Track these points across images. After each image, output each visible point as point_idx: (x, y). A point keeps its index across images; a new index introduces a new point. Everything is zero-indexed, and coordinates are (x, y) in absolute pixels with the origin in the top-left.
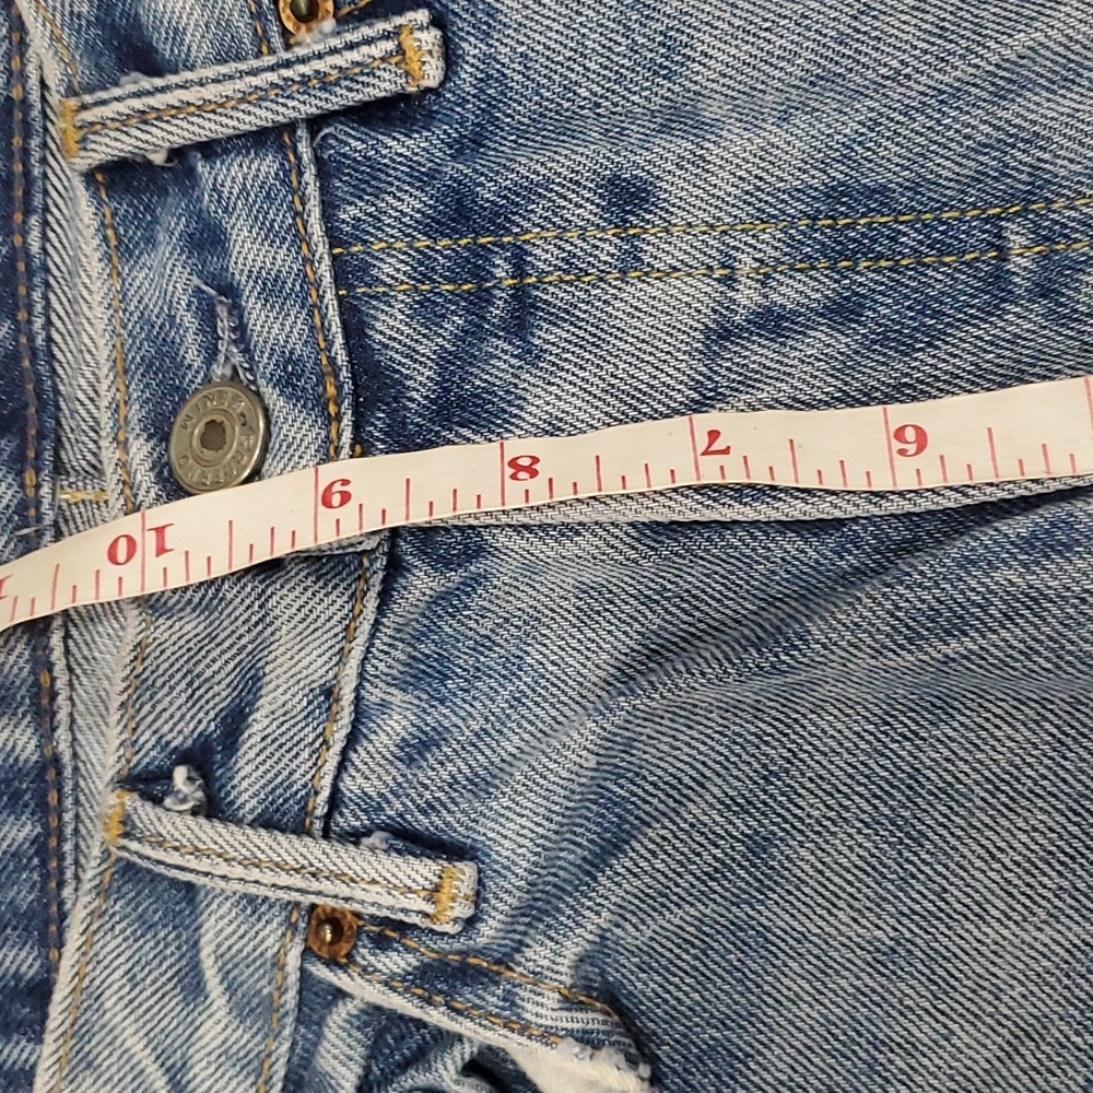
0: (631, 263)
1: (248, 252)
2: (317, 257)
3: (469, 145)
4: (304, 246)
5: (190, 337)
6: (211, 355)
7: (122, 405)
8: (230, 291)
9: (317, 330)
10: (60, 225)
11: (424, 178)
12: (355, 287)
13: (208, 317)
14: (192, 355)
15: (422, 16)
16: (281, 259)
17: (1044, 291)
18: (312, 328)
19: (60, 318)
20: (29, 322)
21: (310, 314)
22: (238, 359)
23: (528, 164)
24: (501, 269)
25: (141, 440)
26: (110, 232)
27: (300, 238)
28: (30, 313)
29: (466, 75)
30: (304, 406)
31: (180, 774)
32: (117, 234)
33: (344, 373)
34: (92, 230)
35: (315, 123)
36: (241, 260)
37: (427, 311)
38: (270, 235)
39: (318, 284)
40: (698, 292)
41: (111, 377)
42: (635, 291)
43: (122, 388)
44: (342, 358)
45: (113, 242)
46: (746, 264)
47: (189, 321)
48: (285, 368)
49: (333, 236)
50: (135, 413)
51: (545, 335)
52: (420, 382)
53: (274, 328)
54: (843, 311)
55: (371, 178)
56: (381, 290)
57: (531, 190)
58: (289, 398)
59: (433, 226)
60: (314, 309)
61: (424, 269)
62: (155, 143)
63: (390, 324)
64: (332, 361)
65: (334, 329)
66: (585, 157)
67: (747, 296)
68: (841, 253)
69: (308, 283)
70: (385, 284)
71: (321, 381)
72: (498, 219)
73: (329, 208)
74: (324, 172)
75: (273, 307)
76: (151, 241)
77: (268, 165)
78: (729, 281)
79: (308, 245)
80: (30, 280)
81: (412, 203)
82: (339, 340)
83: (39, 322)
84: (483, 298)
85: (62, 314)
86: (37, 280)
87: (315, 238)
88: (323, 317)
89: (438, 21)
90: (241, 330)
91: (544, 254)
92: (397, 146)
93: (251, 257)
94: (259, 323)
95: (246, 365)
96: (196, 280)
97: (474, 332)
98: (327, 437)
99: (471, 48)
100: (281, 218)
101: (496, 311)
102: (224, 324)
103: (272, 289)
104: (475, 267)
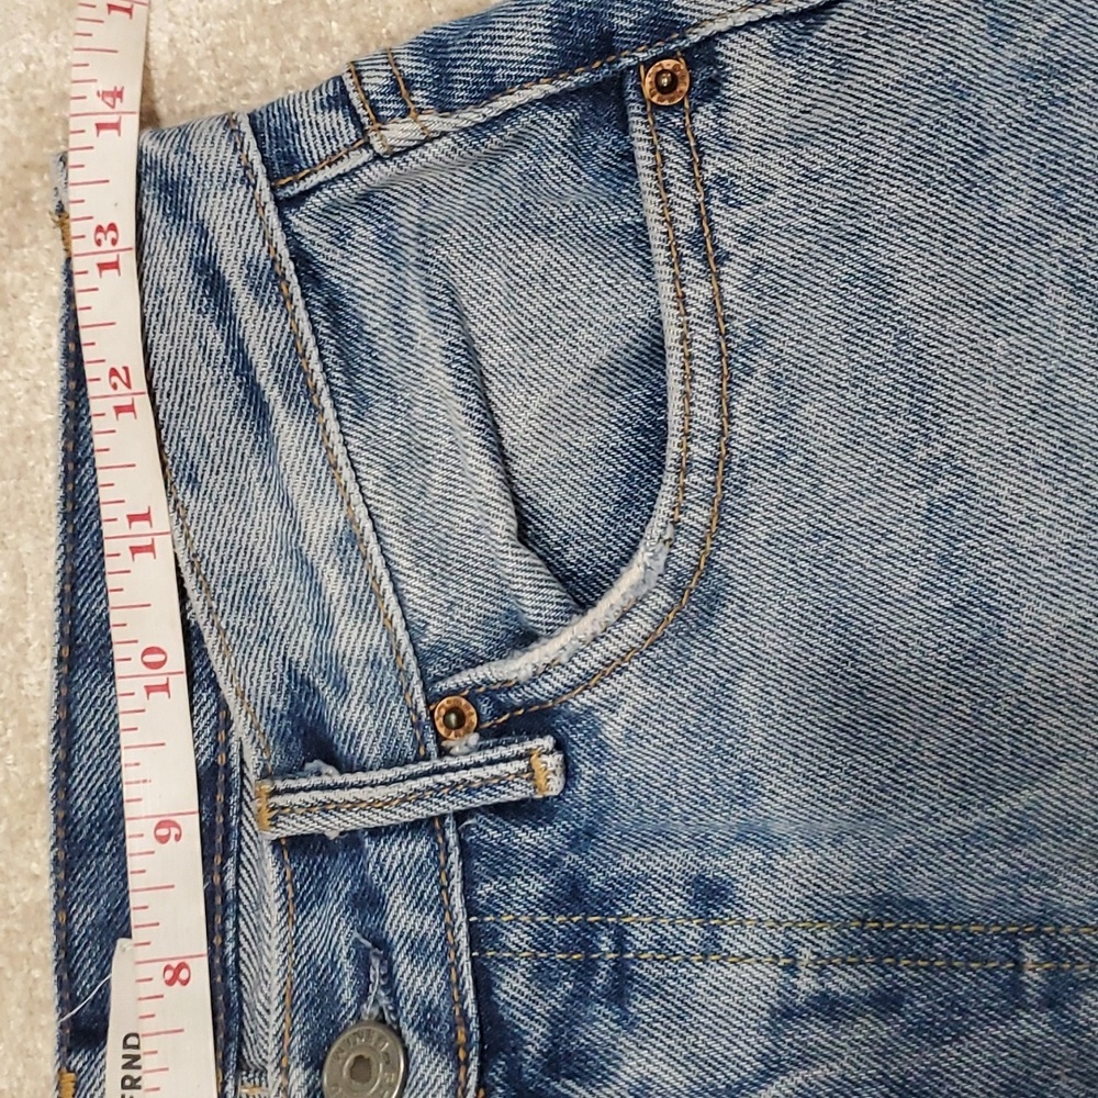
0: (711, 948)
1: (401, 918)
2: (457, 924)
4: (447, 915)
5: (347, 981)
6: (363, 997)
7: (287, 1034)
8: (383, 945)
9: (454, 985)
10: (251, 863)
11: (549, 864)
12: (485, 951)
13: (363, 965)
14: (347, 996)
15: (548, 742)
16: (428, 924)
17: (1051, 1002)
18: (449, 983)
19: (247, 940)
20: (223, 946)
21: (448, 971)
22: (384, 1002)
23: (629, 862)
24: (606, 944)
25: (300, 1069)
26: (289, 887)
27: (444, 908)
28: (224, 938)
29: (582, 789)
30: (439, 1050)
32: (294, 887)
33: (474, 1025)
34: (275, 886)
35: (460, 816)
36: (395, 923)
37: (542, 975)
38: (420, 903)
39: (456, 947)
40: (766, 976)
41: (280, 1009)
42: (714, 973)
43: (288, 1020)
44: (472, 1011)
45: (291, 895)
46: (806, 955)
47: (348, 967)
48: (425, 1015)
49: (470, 907)
50: (297, 1043)
51: (640, 1005)
52: (535, 1036)
53: (418, 982)
54: (886, 1002)
55: (504, 863)
56: (507, 955)
57: (631, 883)
58: (427, 1043)
59: (552, 905)
60: (452, 967)
61: (542, 941)
62: (332, 826)
63: (512, 985)
64: (464, 1013)
65: (467, 986)
66: (676, 861)
67: (806, 983)
68: (885, 952)
69: (450, 946)
70: (510, 951)
71: (453, 1029)
72: (605, 902)
73: (469, 883)
74: (467, 853)
75: (418, 962)
76: (321, 896)
77: (421, 847)
78: (792, 968)
79: (451, 914)
80: (225, 910)
81: (536, 886)
82: (471, 996)
83: (231, 946)
85: (249, 936)
86: (230, 911)
87: (456, 910)
88: (459, 975)
89: (560, 746)
90: (389, 977)
91: (641, 936)
92: (526, 837)
93: (403, 920)
94: (406, 976)
95: (391, 1008)
96: (356, 935)
97: (580, 997)
98: (457, 1079)
99: (586, 770)
100: (430, 890)
101: (600, 980)
102: (376, 971)
103: (417, 948)
104: (583, 941)
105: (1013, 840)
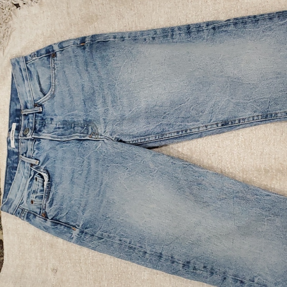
0: (51, 123)
1: (30, 120)
3: (44, 115)
8: (29, 123)
11: (41, 117)
12: (35, 123)
14: (27, 126)
15: (41, 107)
16: (32, 121)
17: (73, 128)
22: (29, 127)
24: (44, 123)
27: (33, 120)
29: (43, 111)
31: (24, 154)
32: (24, 118)
35: (36, 113)
37: (39, 125)
38: (32, 119)
40: (55, 126)
42: (51, 125)
44: (34, 127)
46: (58, 124)
47: (27, 124)
49: (35, 120)
51: (45, 127)
52: (38, 129)
53: (31, 125)
54: (63, 128)
55: (38, 116)
56: (37, 123)
57: (46, 118)
59: (41, 120)
60: (33, 124)
61: (40, 122)
62: (26, 113)
63: (37, 125)
66: (50, 117)
67: (58, 126)
68: (64, 124)
69: (33, 122)
71: (32, 128)
72: (44, 120)
73: (35, 118)
74: (35, 116)
76: (26, 119)
77: (32, 115)
78: (57, 125)
81: (40, 118)
84: (43, 124)
89: (42, 107)
90: (29, 125)
91: (46, 122)
92: (40, 115)
97: (41, 127)
99: (44, 109)
100: (32, 118)
101: (43, 125)
103: (31, 122)
104: (42, 123)
105: (72, 116)
